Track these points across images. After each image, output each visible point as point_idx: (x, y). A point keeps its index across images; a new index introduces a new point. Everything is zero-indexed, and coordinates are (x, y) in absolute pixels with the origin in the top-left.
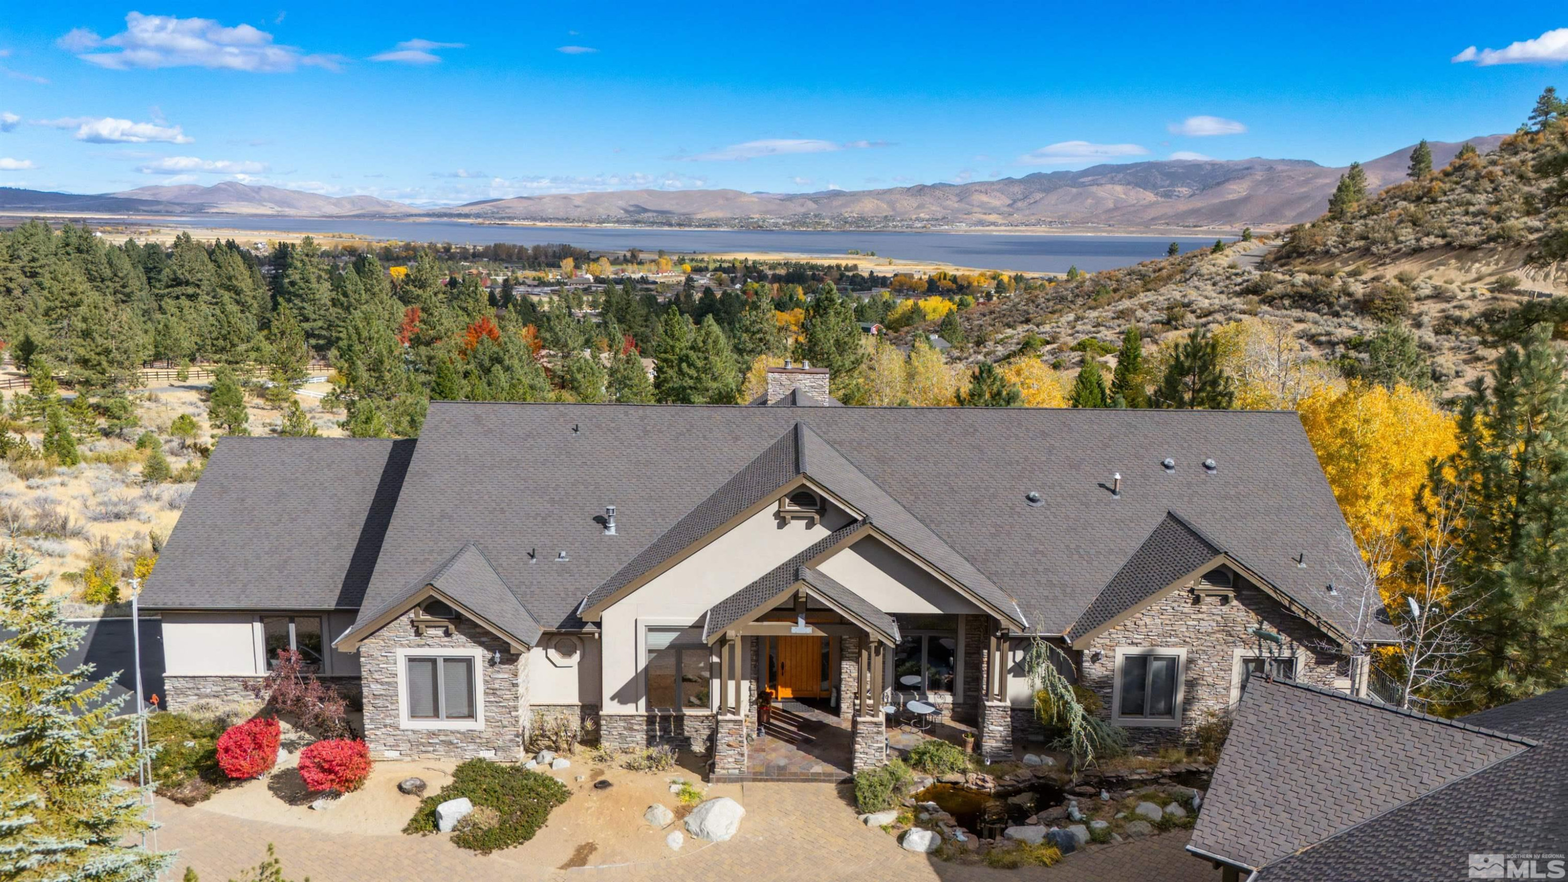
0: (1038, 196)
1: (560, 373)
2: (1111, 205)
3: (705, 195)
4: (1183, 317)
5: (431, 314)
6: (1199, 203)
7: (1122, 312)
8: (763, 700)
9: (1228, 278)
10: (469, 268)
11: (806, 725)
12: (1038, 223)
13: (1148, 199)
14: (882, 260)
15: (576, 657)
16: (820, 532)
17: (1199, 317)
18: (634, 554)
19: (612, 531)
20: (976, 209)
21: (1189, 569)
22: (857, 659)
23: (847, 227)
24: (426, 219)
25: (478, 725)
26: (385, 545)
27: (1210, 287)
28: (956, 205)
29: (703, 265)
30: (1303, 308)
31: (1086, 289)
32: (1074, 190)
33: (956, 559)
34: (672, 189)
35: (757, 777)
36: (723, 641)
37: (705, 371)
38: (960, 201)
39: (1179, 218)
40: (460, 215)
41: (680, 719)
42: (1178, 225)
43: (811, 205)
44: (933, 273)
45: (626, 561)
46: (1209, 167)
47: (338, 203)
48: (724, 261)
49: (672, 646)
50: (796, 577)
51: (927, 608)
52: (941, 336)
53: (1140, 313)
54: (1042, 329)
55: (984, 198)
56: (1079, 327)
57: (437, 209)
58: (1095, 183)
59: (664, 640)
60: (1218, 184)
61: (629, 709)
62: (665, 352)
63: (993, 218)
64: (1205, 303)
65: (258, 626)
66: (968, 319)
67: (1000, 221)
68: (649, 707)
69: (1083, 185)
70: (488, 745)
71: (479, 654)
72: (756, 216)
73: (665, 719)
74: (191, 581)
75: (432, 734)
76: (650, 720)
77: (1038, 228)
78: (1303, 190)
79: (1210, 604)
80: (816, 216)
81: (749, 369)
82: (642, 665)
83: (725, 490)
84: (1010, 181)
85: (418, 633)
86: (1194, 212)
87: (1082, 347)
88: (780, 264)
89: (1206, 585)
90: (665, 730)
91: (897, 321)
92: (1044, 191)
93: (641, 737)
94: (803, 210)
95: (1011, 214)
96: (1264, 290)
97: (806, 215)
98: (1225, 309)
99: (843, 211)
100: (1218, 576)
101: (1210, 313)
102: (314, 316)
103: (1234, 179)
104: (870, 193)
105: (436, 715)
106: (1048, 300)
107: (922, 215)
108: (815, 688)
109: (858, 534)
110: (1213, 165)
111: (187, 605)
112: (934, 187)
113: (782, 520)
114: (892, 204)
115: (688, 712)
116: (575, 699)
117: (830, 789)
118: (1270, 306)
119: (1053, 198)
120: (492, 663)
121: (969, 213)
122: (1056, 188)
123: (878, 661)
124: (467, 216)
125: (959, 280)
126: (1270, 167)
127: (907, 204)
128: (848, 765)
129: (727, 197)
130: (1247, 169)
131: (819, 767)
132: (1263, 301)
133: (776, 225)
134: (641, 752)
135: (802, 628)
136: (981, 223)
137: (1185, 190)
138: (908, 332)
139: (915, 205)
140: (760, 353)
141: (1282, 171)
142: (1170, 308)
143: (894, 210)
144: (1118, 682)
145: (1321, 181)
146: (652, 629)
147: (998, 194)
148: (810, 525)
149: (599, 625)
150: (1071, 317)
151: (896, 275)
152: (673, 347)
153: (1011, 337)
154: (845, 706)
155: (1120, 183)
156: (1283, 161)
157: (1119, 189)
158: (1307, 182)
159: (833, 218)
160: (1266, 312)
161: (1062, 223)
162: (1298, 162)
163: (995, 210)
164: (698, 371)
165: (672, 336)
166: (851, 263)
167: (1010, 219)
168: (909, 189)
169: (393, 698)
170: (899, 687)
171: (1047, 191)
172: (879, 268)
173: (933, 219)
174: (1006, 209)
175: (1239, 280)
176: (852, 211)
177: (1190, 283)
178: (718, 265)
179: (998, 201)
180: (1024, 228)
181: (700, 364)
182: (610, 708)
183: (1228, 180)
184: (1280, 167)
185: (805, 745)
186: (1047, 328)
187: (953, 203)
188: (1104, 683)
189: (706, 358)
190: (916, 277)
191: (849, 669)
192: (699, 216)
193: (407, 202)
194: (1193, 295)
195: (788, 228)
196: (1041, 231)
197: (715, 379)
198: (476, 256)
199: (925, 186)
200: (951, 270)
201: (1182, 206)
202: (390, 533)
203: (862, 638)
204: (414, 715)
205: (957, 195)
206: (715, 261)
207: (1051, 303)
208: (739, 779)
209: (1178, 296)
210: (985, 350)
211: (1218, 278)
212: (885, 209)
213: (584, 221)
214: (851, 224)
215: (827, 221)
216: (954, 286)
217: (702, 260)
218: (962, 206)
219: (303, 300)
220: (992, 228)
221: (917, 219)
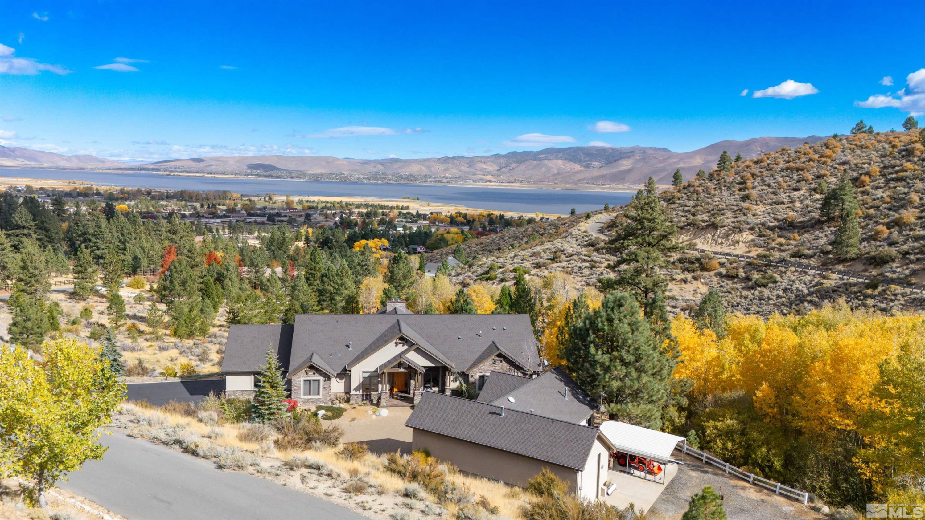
0: (514, 165)
1: (254, 281)
2: (556, 172)
3: (315, 160)
4: (560, 257)
5: (193, 253)
6: (604, 171)
7: (534, 253)
8: (391, 390)
9: (583, 237)
10: (166, 206)
11: (401, 396)
12: (515, 181)
13: (577, 169)
14: (423, 203)
15: (344, 380)
16: (406, 347)
17: (567, 257)
18: (357, 354)
19: (351, 349)
20: (478, 172)
21: (492, 354)
22: (414, 380)
23: (402, 181)
24: (130, 172)
25: (320, 397)
26: (292, 353)
27: (574, 242)
28: (467, 169)
29: (315, 205)
30: (610, 253)
31: (528, 233)
32: (535, 162)
33: (439, 353)
34: (290, 155)
35: (390, 406)
36: (383, 373)
37: (341, 285)
38: (470, 167)
39: (594, 180)
40: (153, 169)
41: (370, 395)
42: (593, 184)
43: (380, 167)
44: (454, 213)
45: (355, 356)
46: (611, 151)
47: (69, 159)
48: (328, 202)
49: (369, 376)
50: (401, 357)
51: (431, 365)
52: (454, 257)
53: (542, 254)
54: (499, 260)
55: (484, 166)
56: (515, 261)
57: (137, 164)
58: (547, 159)
59: (367, 375)
60: (616, 161)
61: (358, 393)
62: (311, 269)
63: (488, 177)
64: (570, 250)
65: (253, 376)
66: (469, 247)
67: (493, 180)
68: (363, 391)
69: (540, 159)
70: (323, 402)
71: (321, 379)
72: (346, 173)
73: (367, 395)
74: (234, 365)
75: (309, 399)
76: (363, 395)
77: (514, 184)
78: (662, 165)
79: (498, 362)
80: (383, 174)
81: (360, 283)
82: (361, 381)
83: (380, 337)
84: (498, 156)
85: (307, 374)
86: (603, 177)
87: (515, 270)
88: (362, 205)
89: (497, 358)
90: (367, 398)
91: (432, 244)
92: (518, 162)
93: (360, 400)
94: (375, 170)
95: (499, 176)
96: (596, 245)
97: (377, 173)
98: (578, 254)
99: (400, 171)
100: (500, 355)
101: (571, 255)
102: (103, 247)
103: (624, 158)
104: (416, 161)
105: (310, 394)
106: (510, 238)
107: (447, 175)
108: (404, 389)
109: (415, 347)
110: (613, 149)
111: (235, 370)
112: (454, 158)
113: (397, 344)
114: (429, 168)
115: (372, 393)
116: (343, 391)
117: (409, 408)
118: (598, 253)
119: (523, 167)
120: (325, 381)
121: (475, 175)
122: (524, 161)
123: (420, 377)
124: (158, 170)
125: (468, 217)
126: (644, 151)
127: (439, 168)
128: (413, 403)
129: (327, 161)
130: (632, 152)
131: (405, 404)
132: (595, 250)
133: (358, 178)
134: (360, 403)
135: (402, 370)
136: (481, 180)
137: (597, 164)
138: (437, 253)
139: (443, 169)
140: (366, 275)
141: (651, 154)
142: (555, 252)
143: (431, 171)
144: (477, 382)
145: (671, 161)
146: (364, 372)
147: (492, 164)
148: (403, 345)
149: (350, 371)
150: (513, 255)
151: (432, 213)
152: (315, 267)
153: (485, 264)
154: (412, 392)
155: (561, 159)
156: (651, 148)
157: (560, 162)
158: (664, 161)
159: (393, 175)
160: (595, 256)
161: (528, 182)
162: (659, 149)
163: (489, 173)
164: (338, 285)
165: (315, 262)
166: (405, 204)
167: (499, 178)
168: (439, 159)
169: (299, 390)
170: (425, 387)
171: (520, 162)
172: (422, 208)
173: (453, 177)
174: (497, 173)
175: (587, 239)
176: (405, 171)
177: (567, 239)
178: (324, 205)
179: (492, 167)
180: (506, 184)
181: (339, 282)
182: (353, 392)
183: (621, 158)
184: (649, 152)
185: (401, 400)
186: (501, 260)
187: (465, 168)
188: (473, 383)
189: (342, 280)
190: (444, 214)
191: (412, 382)
192: (310, 172)
193: (115, 159)
194: (566, 246)
195: (366, 181)
196: (516, 186)
197: (346, 289)
198: (168, 197)
199: (449, 158)
200: (463, 210)
201: (596, 173)
202: (292, 350)
203: (416, 372)
204: (305, 395)
205: (468, 163)
206: (322, 202)
207: (511, 240)
208: (387, 407)
209: (559, 245)
210: (473, 270)
211: (578, 237)
212: (425, 171)
213: (236, 174)
214: (405, 179)
215: (390, 177)
216: (465, 221)
217: (314, 202)
218: (471, 170)
219: (97, 238)
220: (488, 183)
221: (444, 177)
